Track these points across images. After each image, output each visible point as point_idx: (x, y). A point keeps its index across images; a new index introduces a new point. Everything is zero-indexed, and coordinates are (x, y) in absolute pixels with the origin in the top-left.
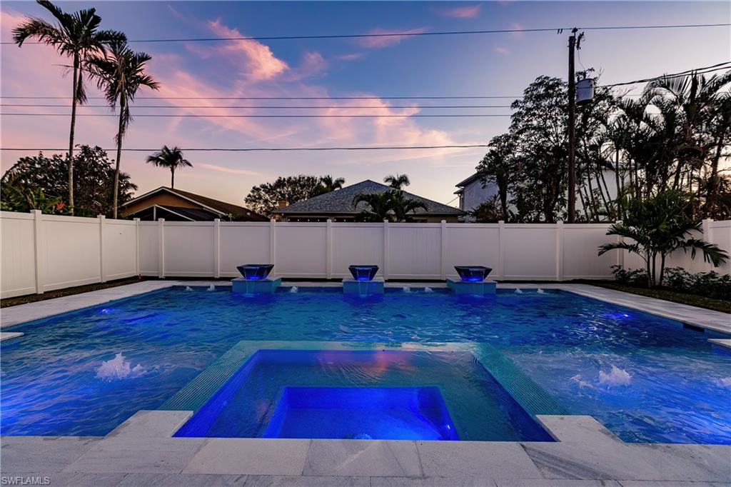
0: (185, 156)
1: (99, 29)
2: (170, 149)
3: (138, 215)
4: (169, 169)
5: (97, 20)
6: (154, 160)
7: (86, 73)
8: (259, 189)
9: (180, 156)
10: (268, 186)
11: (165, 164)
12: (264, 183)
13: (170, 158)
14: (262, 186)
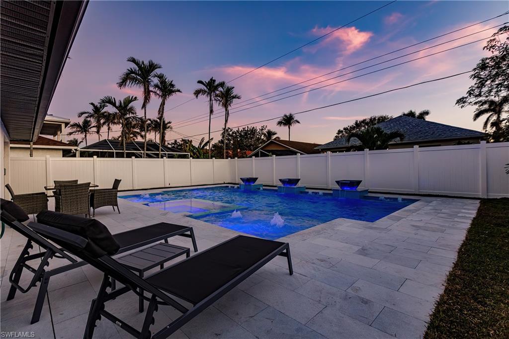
0: (296, 118)
1: (216, 83)
2: (287, 115)
3: (253, 155)
4: (287, 127)
5: (214, 81)
6: (280, 123)
7: (214, 102)
8: (342, 131)
9: (293, 118)
10: (349, 128)
11: (285, 124)
12: (346, 126)
13: (288, 121)
14: (345, 129)
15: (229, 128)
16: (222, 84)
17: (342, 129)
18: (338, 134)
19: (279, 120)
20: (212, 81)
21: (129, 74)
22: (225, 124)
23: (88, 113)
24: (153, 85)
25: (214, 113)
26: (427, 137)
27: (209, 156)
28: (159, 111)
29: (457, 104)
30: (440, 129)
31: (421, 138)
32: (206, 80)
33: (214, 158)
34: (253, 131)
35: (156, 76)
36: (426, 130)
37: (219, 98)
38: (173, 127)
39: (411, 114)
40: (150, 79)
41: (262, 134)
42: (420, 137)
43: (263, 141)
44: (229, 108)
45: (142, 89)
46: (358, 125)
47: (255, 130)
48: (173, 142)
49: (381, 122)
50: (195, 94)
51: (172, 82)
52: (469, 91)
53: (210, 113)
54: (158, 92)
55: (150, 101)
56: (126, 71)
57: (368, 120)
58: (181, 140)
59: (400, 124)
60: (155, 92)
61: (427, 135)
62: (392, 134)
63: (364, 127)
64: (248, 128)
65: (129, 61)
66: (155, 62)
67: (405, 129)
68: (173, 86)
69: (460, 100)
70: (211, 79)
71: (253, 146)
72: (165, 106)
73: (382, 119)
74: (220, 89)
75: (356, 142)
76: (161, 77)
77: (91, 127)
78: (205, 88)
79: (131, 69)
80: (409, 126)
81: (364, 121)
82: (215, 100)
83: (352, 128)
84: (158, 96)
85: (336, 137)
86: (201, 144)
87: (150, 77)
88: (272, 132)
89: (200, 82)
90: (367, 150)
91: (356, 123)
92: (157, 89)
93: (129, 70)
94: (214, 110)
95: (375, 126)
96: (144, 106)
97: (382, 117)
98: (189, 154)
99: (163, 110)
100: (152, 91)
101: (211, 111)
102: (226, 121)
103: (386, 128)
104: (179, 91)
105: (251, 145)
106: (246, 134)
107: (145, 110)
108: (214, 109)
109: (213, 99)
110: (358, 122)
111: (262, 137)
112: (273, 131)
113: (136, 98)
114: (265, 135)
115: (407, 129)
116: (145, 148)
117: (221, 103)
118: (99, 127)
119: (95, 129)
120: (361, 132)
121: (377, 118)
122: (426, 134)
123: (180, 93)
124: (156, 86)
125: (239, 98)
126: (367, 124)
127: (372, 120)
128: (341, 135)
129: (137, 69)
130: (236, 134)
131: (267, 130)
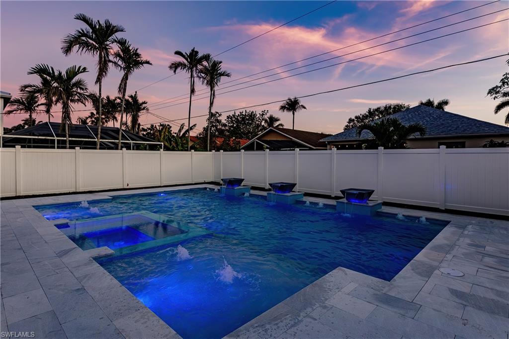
1: (200, 55)
2: (292, 99)
4: (291, 113)
5: (197, 52)
6: (283, 108)
7: (196, 79)
8: (353, 120)
9: (298, 103)
10: (361, 116)
11: (289, 110)
12: (358, 114)
13: (292, 106)
14: (356, 117)
15: (217, 113)
16: (207, 57)
17: (353, 118)
18: (349, 123)
19: (282, 104)
20: (194, 53)
21: (80, 36)
22: (210, 107)
23: (34, 86)
24: (113, 53)
25: (196, 93)
26: (451, 132)
27: (188, 147)
28: (120, 87)
29: (490, 95)
30: (465, 123)
31: (444, 133)
32: (187, 51)
33: (193, 151)
34: (252, 116)
35: (116, 41)
36: (448, 123)
37: (203, 75)
38: (150, 109)
39: (429, 103)
40: (107, 45)
41: (263, 120)
42: (442, 132)
43: (264, 128)
44: (216, 88)
45: (97, 58)
46: (371, 113)
47: (254, 115)
48: (149, 126)
49: (398, 112)
50: (171, 67)
51: (137, 50)
52: (503, 79)
53: (191, 93)
54: (120, 63)
55: (108, 74)
56: (74, 33)
57: (382, 109)
58: (159, 125)
59: (419, 114)
60: (115, 63)
61: (450, 130)
62: (411, 127)
63: (378, 115)
64: (246, 112)
65: (77, 19)
66: (114, 23)
67: (424, 121)
68: (138, 55)
69: (493, 89)
70: (193, 50)
71: (251, 133)
72: (128, 81)
73: (398, 109)
74: (205, 63)
75: (369, 135)
76: (122, 43)
77: (38, 105)
78: (186, 62)
79: (83, 31)
80: (429, 118)
81: (378, 110)
82: (198, 76)
83: (365, 117)
84: (120, 68)
85: (346, 126)
86: (180, 131)
87: (108, 43)
88: (274, 118)
89: (178, 53)
90: (381, 148)
91: (369, 111)
92: (118, 58)
93: (80, 32)
94: (196, 90)
95: (392, 117)
96: (99, 80)
97: (398, 106)
98: (162, 143)
99: (125, 86)
100: (110, 61)
101: (193, 91)
102: (211, 104)
103: (402, 118)
104: (148, 62)
105: (249, 132)
106: (243, 119)
107: (100, 86)
108: (196, 88)
109: (195, 75)
110: (372, 110)
111: (263, 123)
112: (276, 117)
113: (85, 69)
114: (266, 121)
115: (427, 121)
116: (99, 136)
117: (206, 81)
118: (49, 105)
119: (43, 108)
120: (375, 123)
121: (392, 107)
122: (449, 128)
123: (150, 65)
124: (117, 55)
125: (228, 76)
126: (381, 112)
127: (387, 109)
128: (352, 124)
129: (91, 31)
130: (231, 118)
131: (268, 115)
